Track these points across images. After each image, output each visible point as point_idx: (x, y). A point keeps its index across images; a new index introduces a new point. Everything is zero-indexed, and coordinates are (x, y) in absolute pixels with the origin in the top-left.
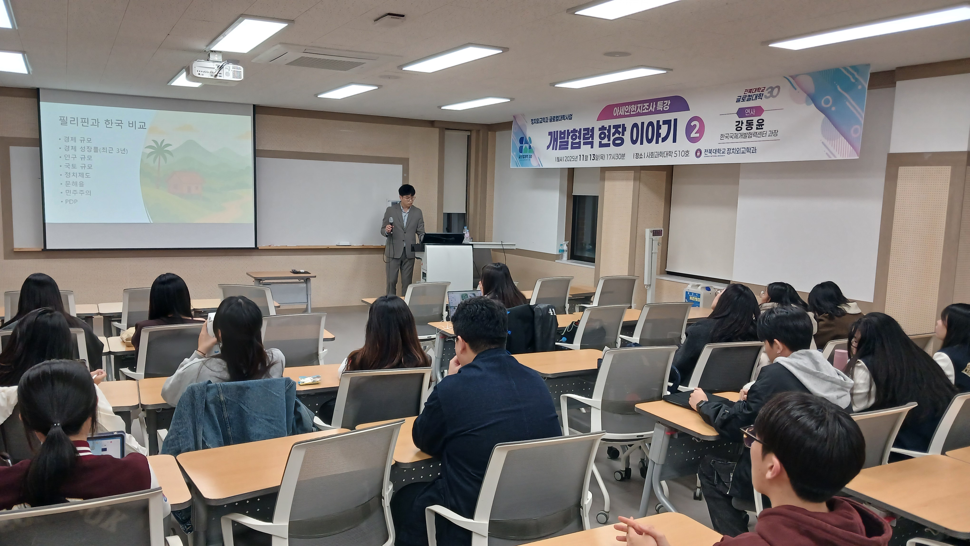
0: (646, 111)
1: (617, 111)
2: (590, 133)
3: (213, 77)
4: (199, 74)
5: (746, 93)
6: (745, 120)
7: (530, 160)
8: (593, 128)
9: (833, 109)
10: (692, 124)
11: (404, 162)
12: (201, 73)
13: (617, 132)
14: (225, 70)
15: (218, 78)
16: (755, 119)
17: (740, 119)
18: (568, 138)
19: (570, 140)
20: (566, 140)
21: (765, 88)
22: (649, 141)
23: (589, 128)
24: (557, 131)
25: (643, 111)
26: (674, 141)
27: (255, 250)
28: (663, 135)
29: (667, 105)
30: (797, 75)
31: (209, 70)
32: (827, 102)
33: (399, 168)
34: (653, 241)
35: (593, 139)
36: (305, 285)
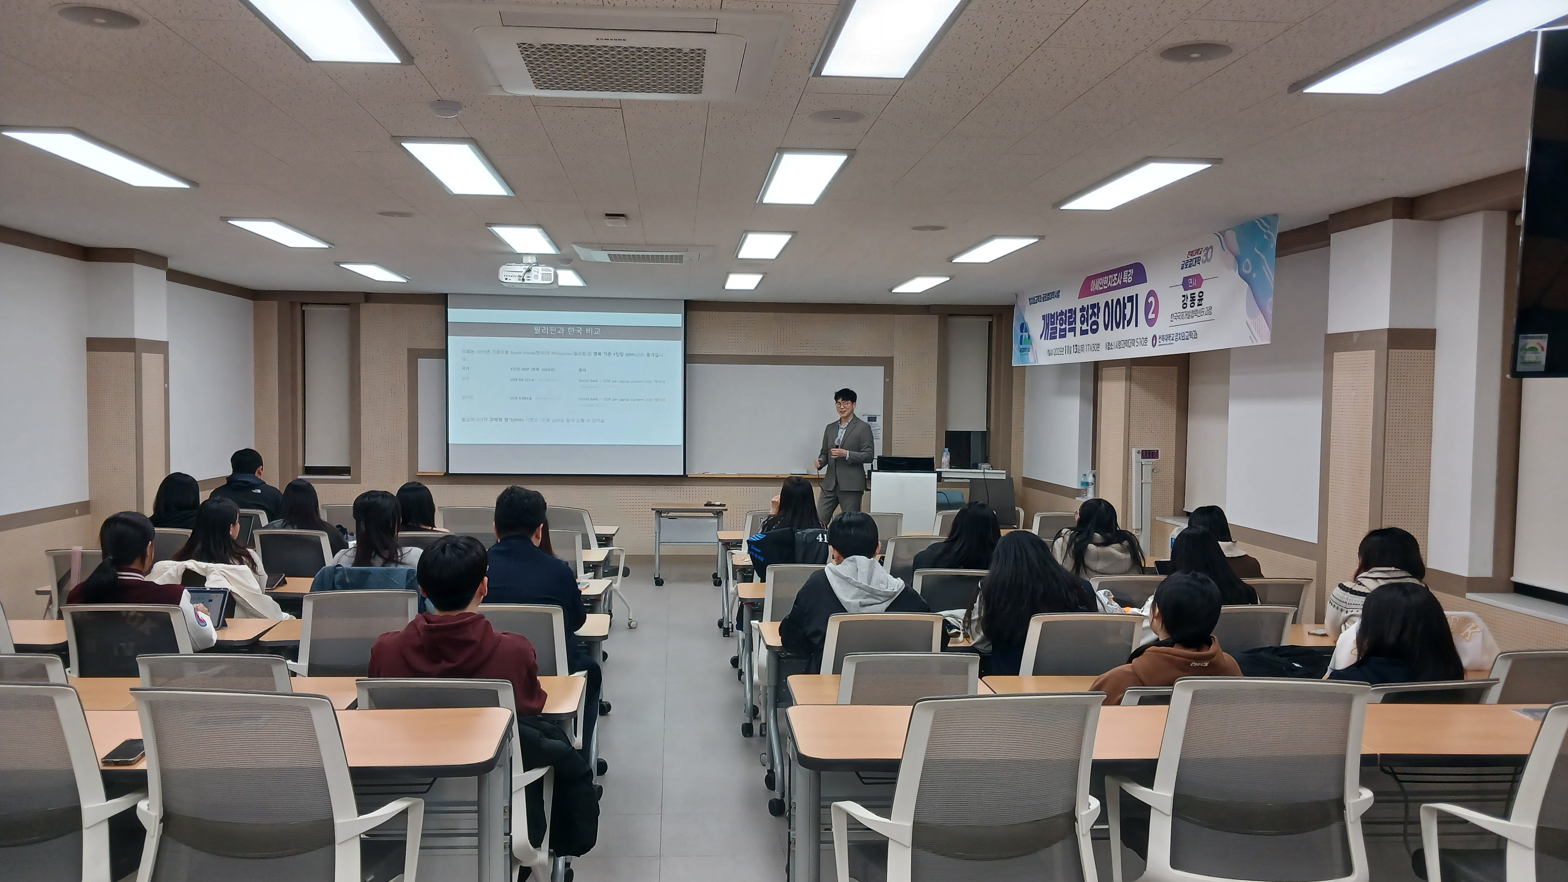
0: (1115, 284)
1: (1095, 286)
2: (1073, 316)
3: (521, 282)
4: (506, 279)
5: (1189, 256)
6: (1189, 293)
7: (1028, 354)
8: (1075, 308)
9: (1254, 276)
10: (1149, 302)
11: (887, 363)
12: (508, 277)
13: (1093, 314)
14: (533, 273)
15: (526, 282)
16: (1197, 291)
17: (1185, 293)
18: (1057, 324)
19: (1058, 326)
20: (1055, 326)
21: (1202, 248)
22: (1118, 327)
23: (1072, 309)
24: (1049, 314)
25: (1114, 285)
26: (1136, 326)
27: (682, 479)
28: (1128, 318)
29: (1130, 276)
30: (1225, 231)
31: (517, 274)
32: (1247, 268)
33: (880, 370)
34: (1143, 466)
35: (1075, 324)
36: (716, 521)
